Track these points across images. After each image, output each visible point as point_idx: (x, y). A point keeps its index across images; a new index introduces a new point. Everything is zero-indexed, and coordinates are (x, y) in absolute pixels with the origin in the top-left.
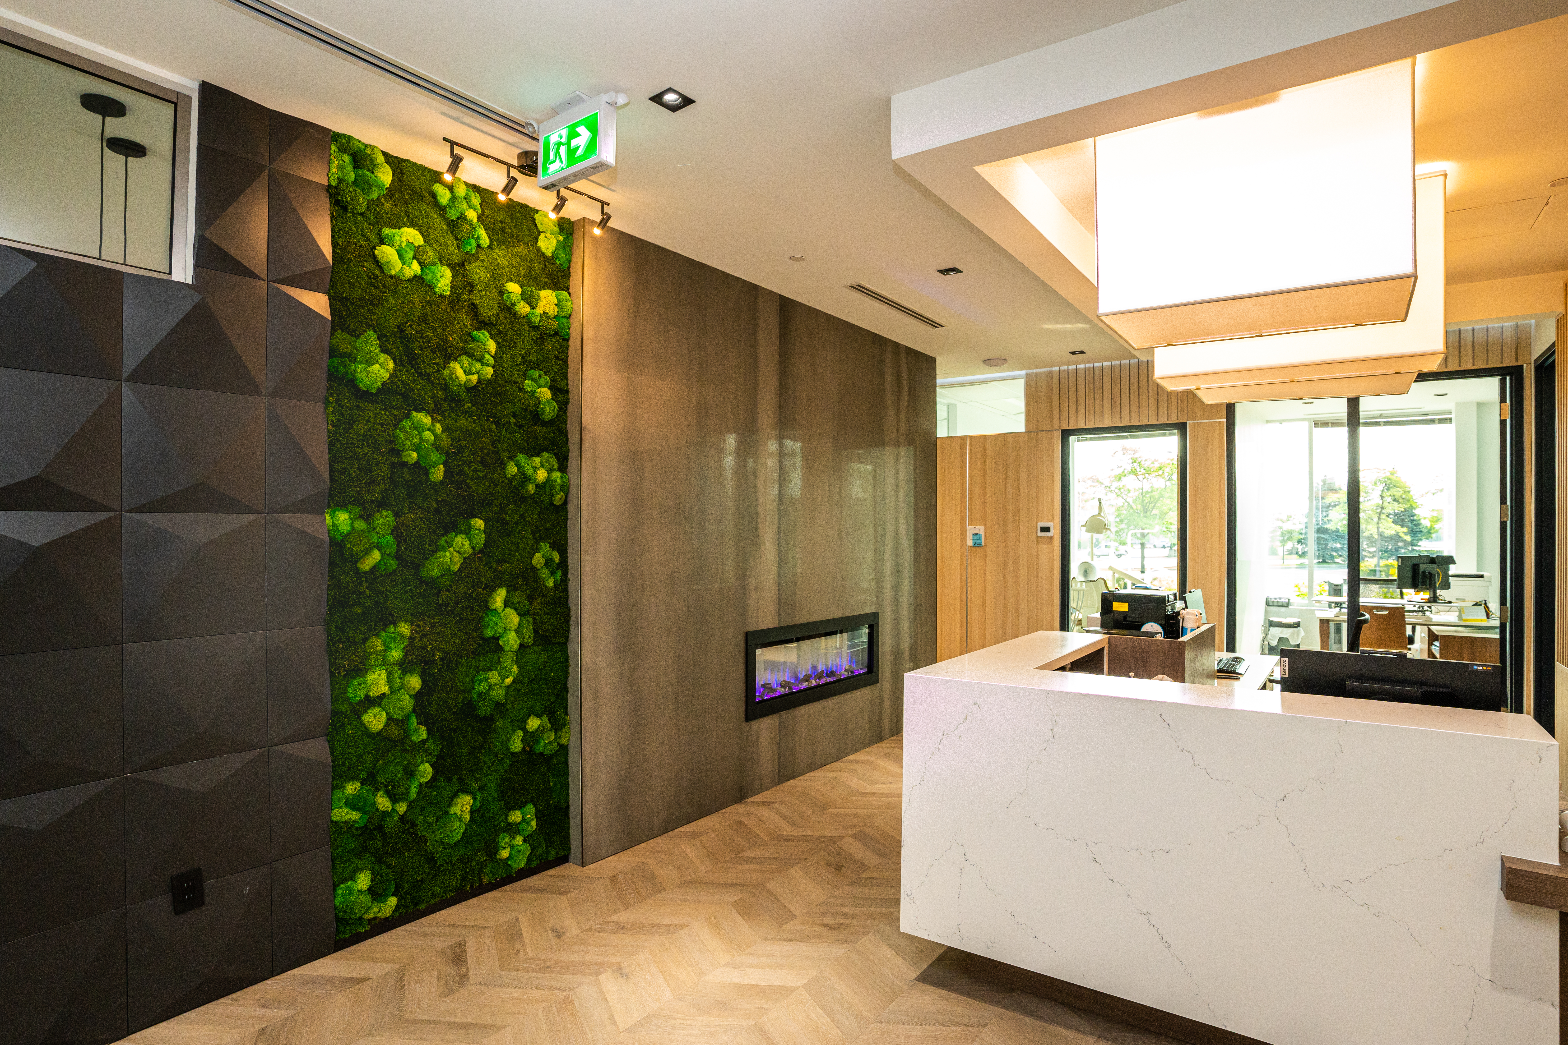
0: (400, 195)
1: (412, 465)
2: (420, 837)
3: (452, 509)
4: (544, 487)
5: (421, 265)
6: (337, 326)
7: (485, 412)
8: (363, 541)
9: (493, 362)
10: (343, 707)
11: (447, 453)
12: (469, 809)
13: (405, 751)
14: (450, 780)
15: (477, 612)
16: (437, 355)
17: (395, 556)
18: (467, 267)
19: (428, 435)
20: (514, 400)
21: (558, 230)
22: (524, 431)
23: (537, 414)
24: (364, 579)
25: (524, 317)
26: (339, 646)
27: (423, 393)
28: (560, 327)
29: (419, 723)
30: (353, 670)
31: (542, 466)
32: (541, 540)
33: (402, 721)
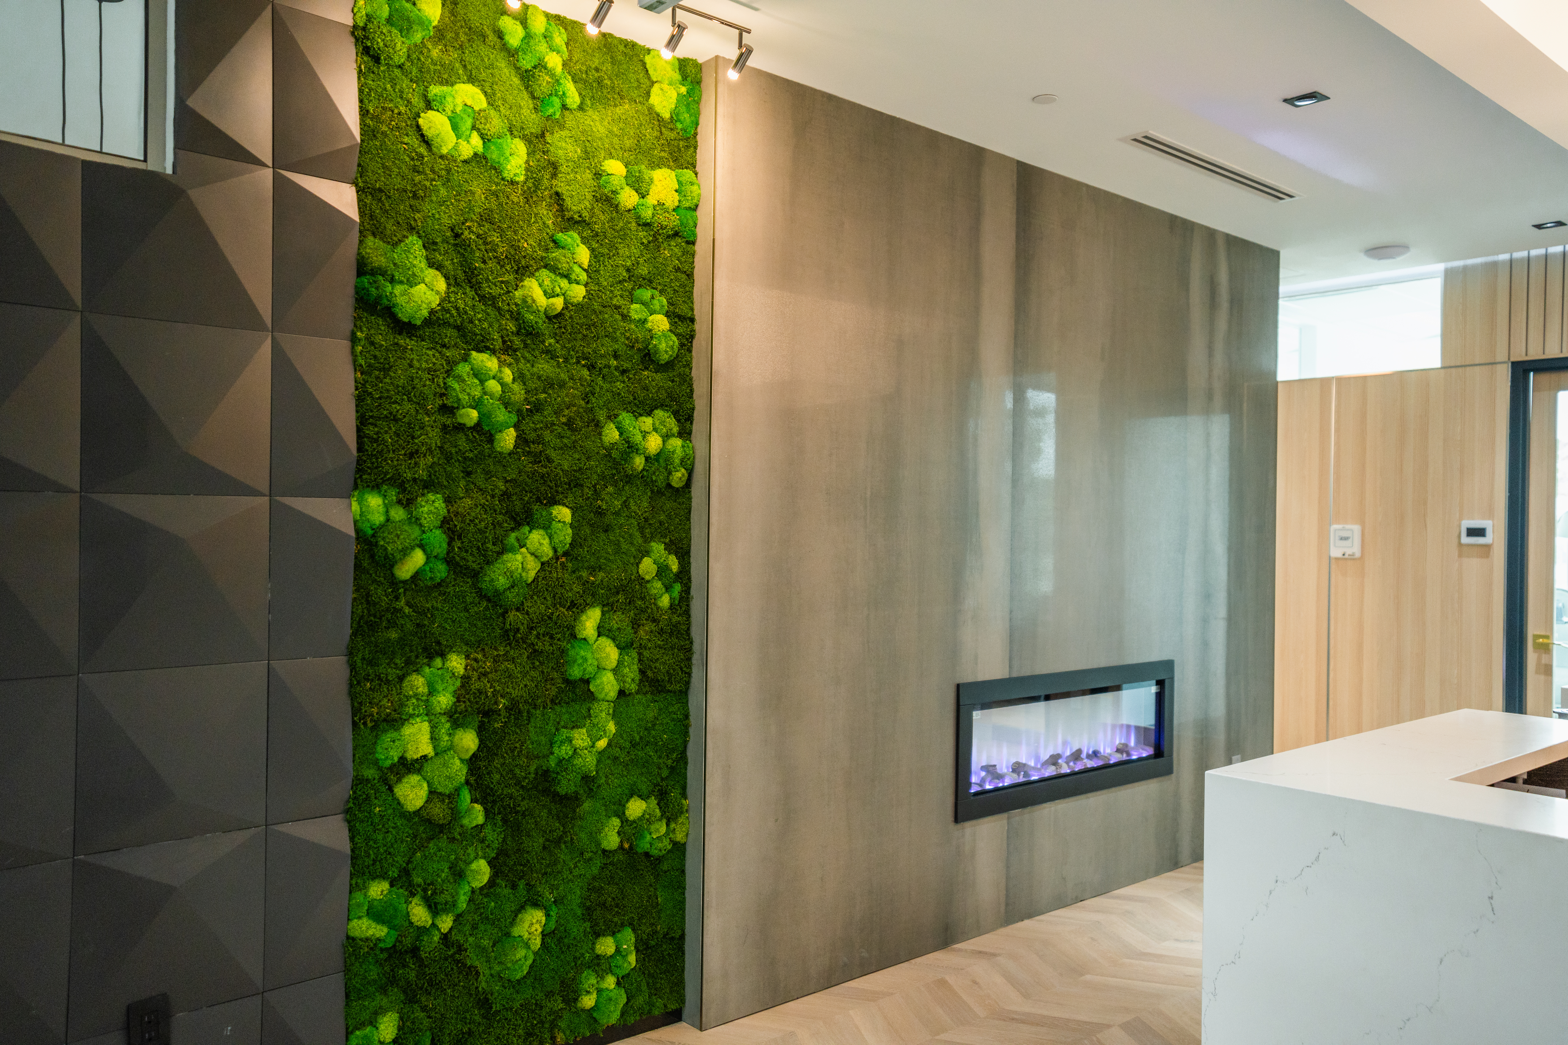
0: (453, 36)
1: (470, 428)
2: (469, 968)
3: (526, 492)
4: (657, 460)
5: (483, 138)
6: (368, 230)
7: (573, 350)
8: (402, 537)
9: (586, 277)
10: (370, 773)
11: (519, 412)
12: (540, 930)
13: (452, 840)
14: (514, 887)
15: (559, 643)
16: (506, 270)
17: (445, 559)
18: (548, 138)
19: (493, 386)
20: (615, 333)
21: (680, 78)
22: (630, 379)
23: (648, 354)
24: (401, 590)
25: (630, 210)
26: (365, 685)
27: (486, 325)
28: (682, 224)
29: (474, 800)
30: (385, 720)
31: (655, 430)
32: (652, 539)
33: (449, 796)
